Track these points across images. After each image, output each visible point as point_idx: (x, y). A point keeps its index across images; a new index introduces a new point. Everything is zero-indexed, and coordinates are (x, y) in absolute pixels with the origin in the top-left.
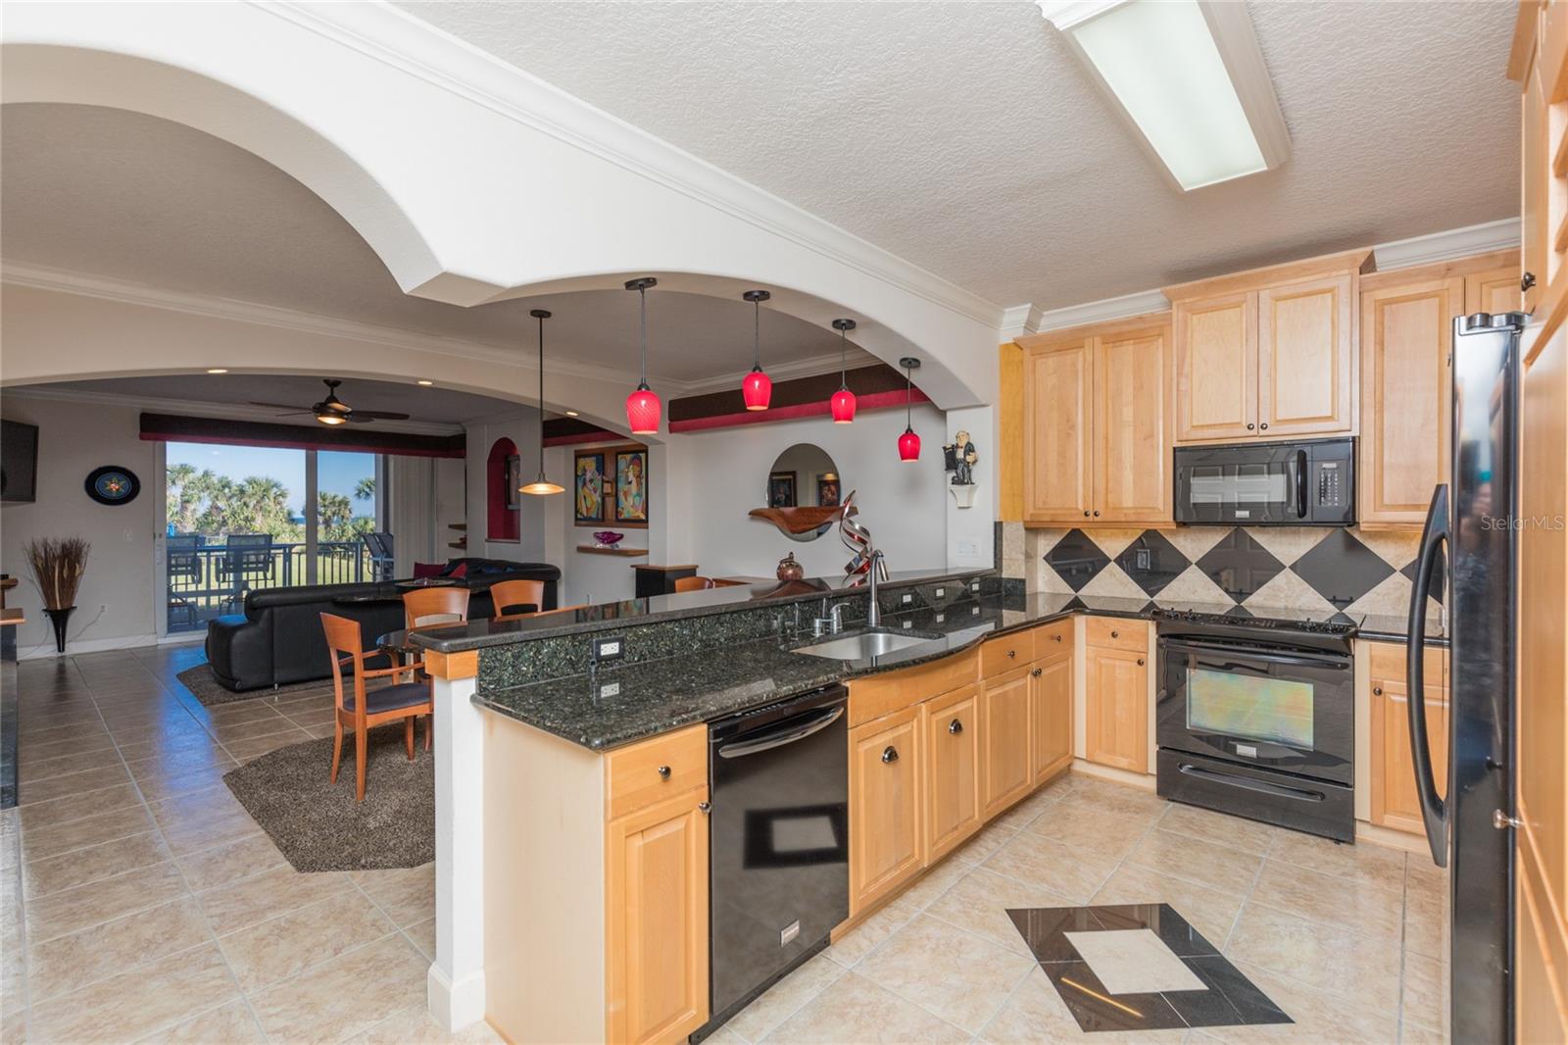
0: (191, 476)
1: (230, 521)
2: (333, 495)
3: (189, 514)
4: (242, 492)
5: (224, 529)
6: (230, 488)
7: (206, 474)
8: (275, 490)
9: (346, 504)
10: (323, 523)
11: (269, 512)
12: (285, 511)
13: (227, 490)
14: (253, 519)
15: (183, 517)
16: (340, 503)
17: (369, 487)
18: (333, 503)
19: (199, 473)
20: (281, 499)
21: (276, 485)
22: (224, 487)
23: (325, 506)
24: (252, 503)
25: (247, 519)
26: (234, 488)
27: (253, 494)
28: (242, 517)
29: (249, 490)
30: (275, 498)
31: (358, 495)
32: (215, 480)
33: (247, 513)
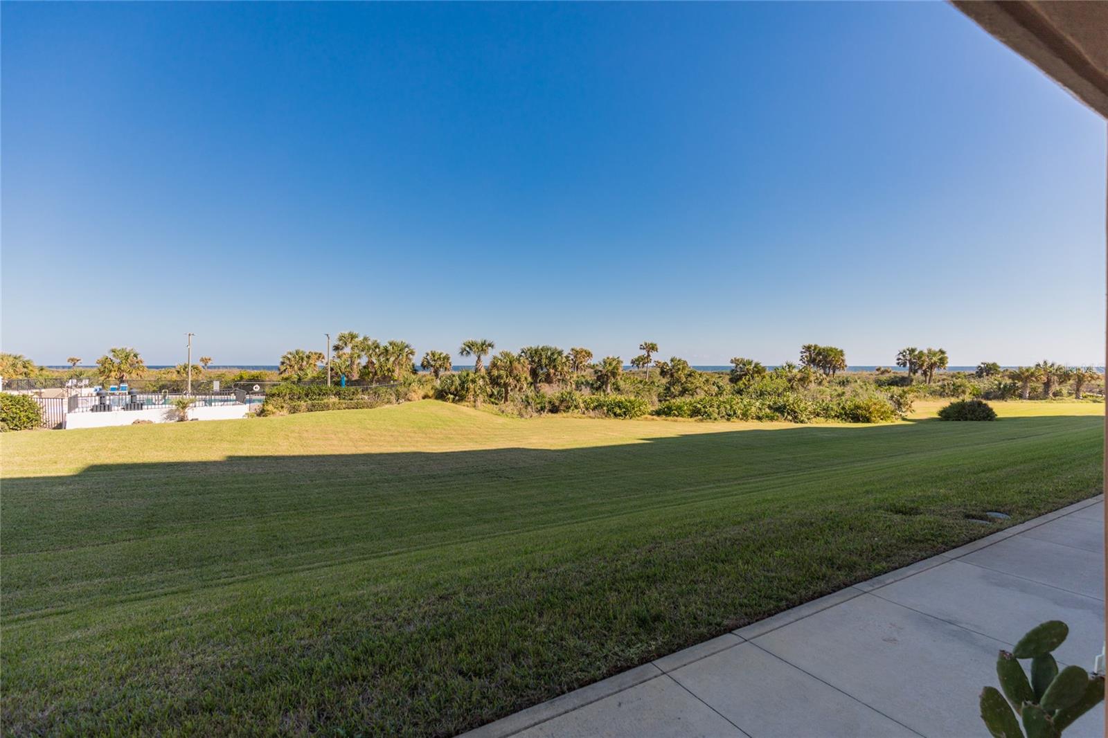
0: (356, 340)
1: (379, 372)
2: (439, 352)
3: (355, 366)
4: (386, 350)
5: (376, 377)
6: (379, 348)
7: (366, 339)
8: (407, 349)
9: (448, 359)
10: (434, 372)
11: (402, 365)
12: (411, 364)
13: (377, 350)
14: (393, 371)
15: (352, 369)
16: (444, 358)
17: (469, 347)
18: (439, 358)
19: (361, 338)
20: (411, 356)
21: (407, 346)
22: (375, 348)
23: (435, 360)
24: (392, 359)
25: (389, 370)
26: (382, 348)
27: (393, 353)
28: (386, 368)
29: (390, 348)
30: (407, 355)
31: (462, 353)
32: (370, 343)
33: (389, 365)
